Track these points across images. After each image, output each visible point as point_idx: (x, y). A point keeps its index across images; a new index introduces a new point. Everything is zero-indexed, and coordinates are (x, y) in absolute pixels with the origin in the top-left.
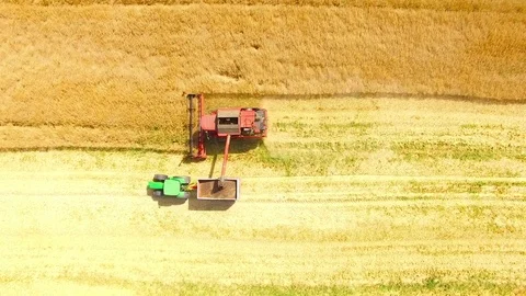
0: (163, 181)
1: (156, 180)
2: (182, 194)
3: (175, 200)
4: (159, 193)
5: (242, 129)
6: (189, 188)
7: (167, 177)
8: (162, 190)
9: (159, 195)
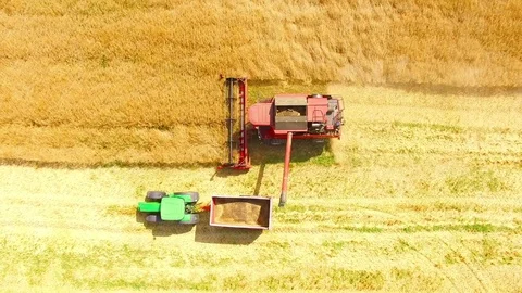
0: (159, 201)
1: (150, 199)
2: (188, 218)
3: (177, 227)
4: (154, 218)
5: (310, 124)
6: (198, 208)
7: (164, 195)
8: (158, 214)
9: (154, 221)
